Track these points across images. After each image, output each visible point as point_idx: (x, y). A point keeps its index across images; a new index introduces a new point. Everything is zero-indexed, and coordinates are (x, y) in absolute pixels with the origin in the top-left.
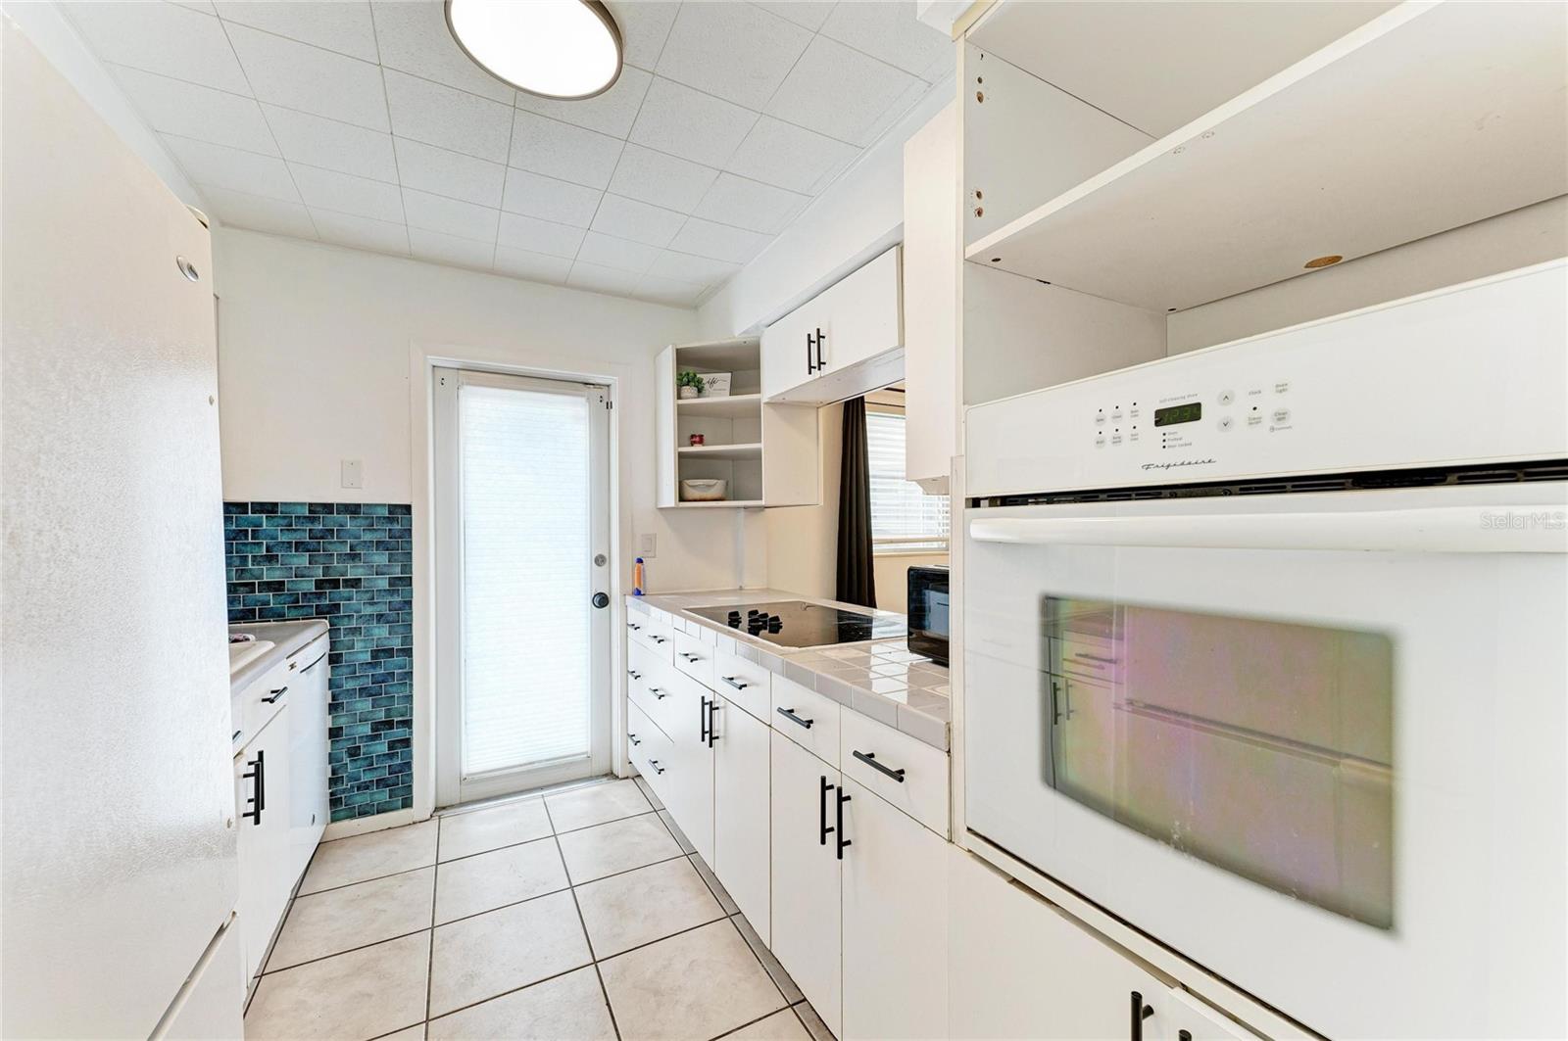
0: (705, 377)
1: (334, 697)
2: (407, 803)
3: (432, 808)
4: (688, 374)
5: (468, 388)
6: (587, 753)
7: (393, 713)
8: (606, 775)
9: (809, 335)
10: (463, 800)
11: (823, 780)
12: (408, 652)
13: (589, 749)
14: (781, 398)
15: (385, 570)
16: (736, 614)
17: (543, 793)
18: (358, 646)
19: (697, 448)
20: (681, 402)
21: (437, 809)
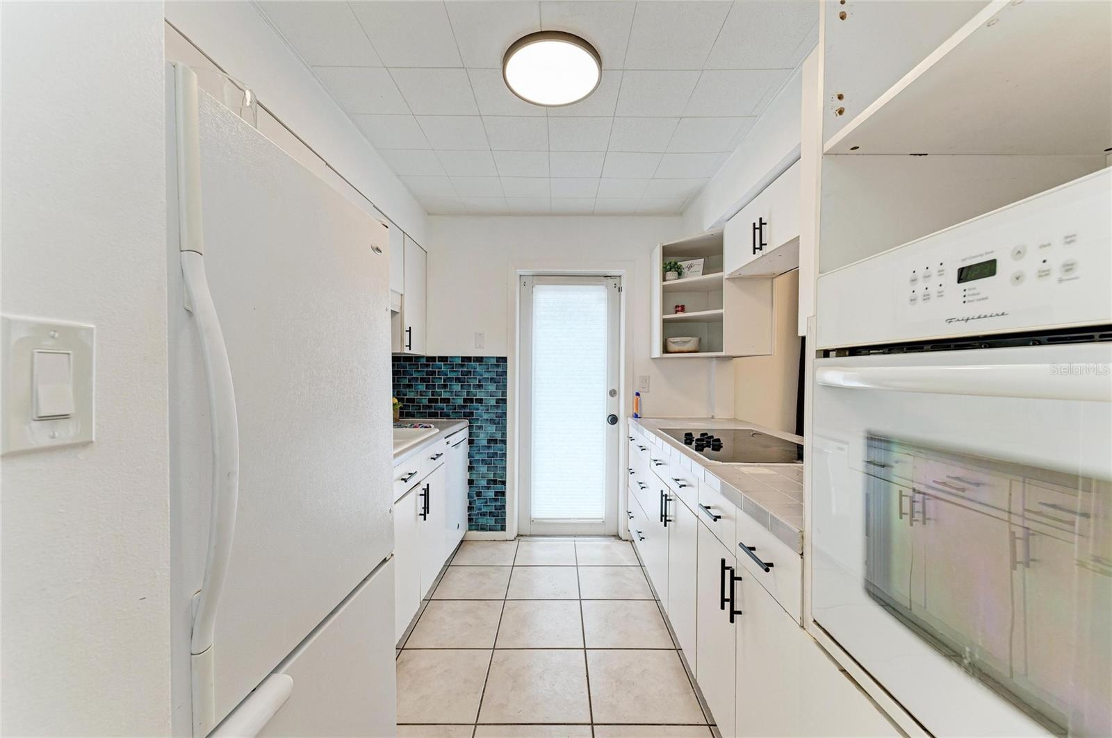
0: (684, 264)
1: (471, 463)
2: (503, 529)
3: (515, 535)
4: (670, 263)
5: (537, 286)
6: (602, 519)
7: (497, 475)
8: (614, 536)
9: (754, 224)
10: (533, 534)
11: (723, 561)
12: (504, 442)
13: (604, 517)
14: (738, 274)
15: (494, 394)
16: (690, 434)
17: (575, 539)
18: (482, 436)
19: (680, 315)
20: (665, 283)
21: (518, 535)
